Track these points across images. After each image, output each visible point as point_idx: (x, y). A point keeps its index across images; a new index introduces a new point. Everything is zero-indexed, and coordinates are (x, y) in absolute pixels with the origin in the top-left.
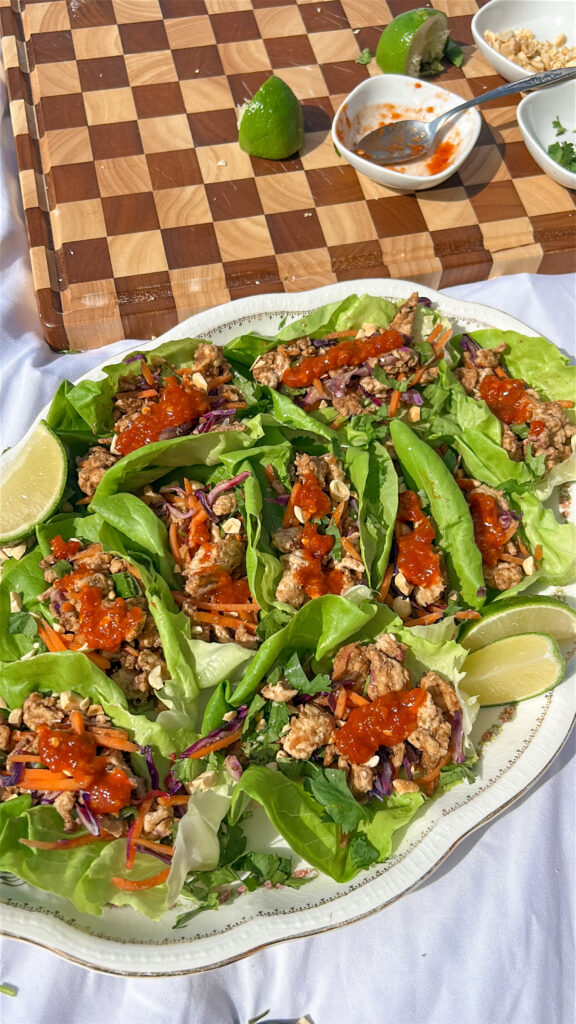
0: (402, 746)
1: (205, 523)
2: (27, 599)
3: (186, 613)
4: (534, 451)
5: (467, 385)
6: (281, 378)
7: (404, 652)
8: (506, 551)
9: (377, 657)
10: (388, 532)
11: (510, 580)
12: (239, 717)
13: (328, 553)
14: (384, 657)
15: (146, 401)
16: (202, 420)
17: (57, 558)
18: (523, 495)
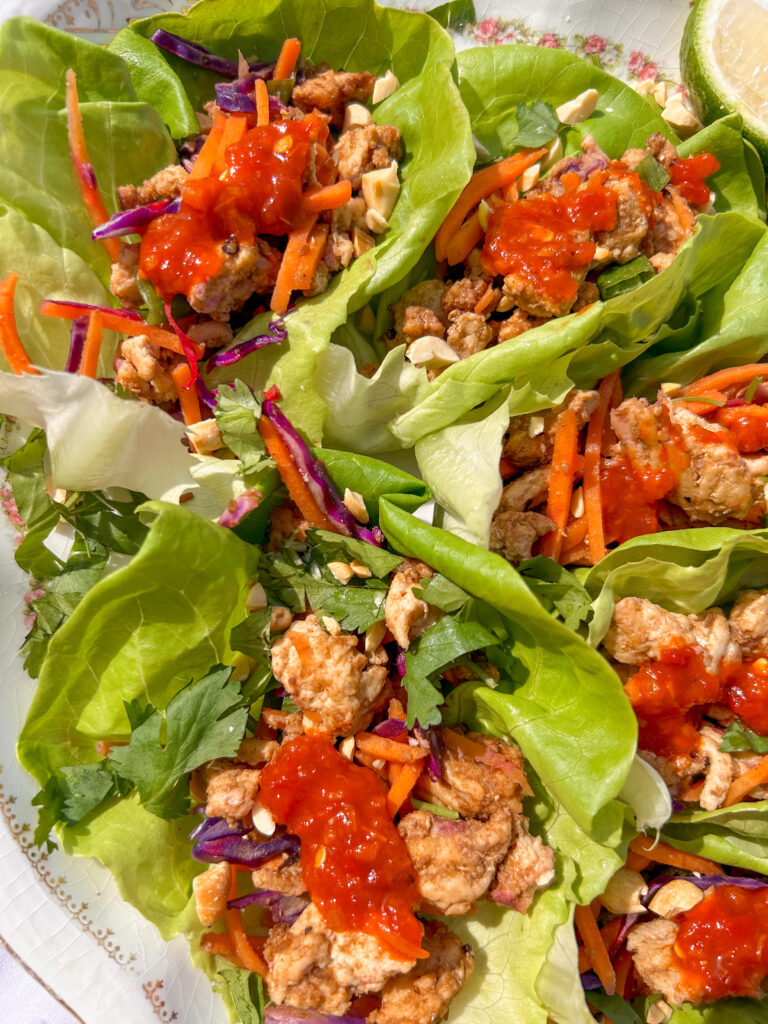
0: (298, 891)
3: (571, 396)
7: (511, 901)
12: (353, 525)
13: (739, 719)
14: (494, 855)
17: (671, 165)
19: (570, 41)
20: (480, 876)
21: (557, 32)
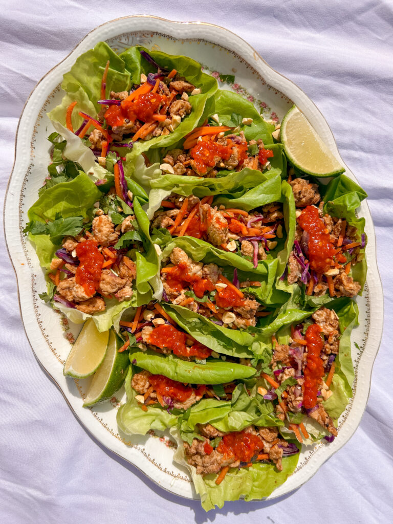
0: (74, 272)
1: (241, 232)
2: (246, 128)
3: (191, 196)
4: (199, 441)
5: (263, 431)
6: (318, 324)
7: (118, 298)
8: (154, 391)
9: (120, 282)
10: (187, 328)
11: (137, 384)
12: (127, 200)
13: (194, 290)
14: (119, 286)
15: (336, 238)
16: (307, 261)
17: (260, 149)
18: (177, 419)
19: (257, 101)
20: (114, 288)
21: (254, 97)
